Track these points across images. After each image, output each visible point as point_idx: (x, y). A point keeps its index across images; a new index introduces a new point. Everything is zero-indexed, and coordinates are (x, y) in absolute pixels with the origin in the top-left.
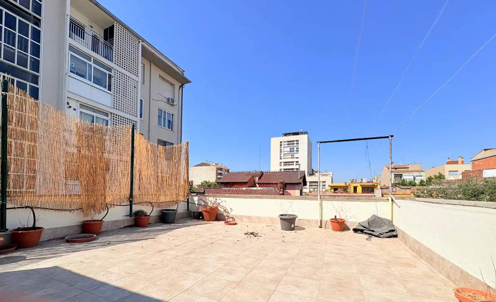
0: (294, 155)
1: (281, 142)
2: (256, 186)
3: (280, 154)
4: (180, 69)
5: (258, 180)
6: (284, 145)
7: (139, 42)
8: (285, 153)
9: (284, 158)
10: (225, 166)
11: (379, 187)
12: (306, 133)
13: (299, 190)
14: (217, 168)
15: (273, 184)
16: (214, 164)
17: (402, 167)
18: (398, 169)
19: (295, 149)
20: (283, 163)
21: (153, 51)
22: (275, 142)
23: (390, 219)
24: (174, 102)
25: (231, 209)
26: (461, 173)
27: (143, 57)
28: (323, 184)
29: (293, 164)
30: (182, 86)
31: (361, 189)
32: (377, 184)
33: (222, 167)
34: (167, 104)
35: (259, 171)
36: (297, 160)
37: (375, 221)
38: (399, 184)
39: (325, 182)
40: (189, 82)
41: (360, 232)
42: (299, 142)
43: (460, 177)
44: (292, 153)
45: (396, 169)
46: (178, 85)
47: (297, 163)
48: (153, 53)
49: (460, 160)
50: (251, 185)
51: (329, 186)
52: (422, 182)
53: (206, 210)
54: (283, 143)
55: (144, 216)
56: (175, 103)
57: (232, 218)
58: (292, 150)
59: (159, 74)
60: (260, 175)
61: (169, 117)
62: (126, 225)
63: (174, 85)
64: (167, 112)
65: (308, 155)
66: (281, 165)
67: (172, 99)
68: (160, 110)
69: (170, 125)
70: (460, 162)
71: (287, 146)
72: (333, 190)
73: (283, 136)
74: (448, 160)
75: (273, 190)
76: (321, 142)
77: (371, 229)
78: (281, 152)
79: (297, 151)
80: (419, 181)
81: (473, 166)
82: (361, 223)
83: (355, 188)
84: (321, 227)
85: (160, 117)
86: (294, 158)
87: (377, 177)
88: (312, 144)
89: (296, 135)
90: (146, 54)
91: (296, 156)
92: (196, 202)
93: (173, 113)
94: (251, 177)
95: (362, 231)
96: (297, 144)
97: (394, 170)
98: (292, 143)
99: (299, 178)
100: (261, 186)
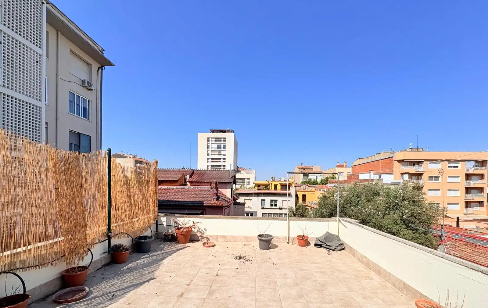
0: (221, 152)
1: (208, 138)
2: (187, 185)
3: (208, 151)
4: (98, 46)
5: (190, 178)
6: (211, 141)
7: (43, 3)
8: (212, 149)
9: (211, 155)
10: (145, 159)
11: (293, 185)
12: (232, 131)
13: (230, 188)
14: (135, 161)
15: (204, 182)
16: (131, 156)
17: (308, 168)
18: (305, 170)
19: (222, 146)
20: (210, 159)
21: (63, 19)
22: (202, 137)
23: (337, 234)
24: (92, 86)
25: (205, 229)
26: (346, 175)
27: (47, 23)
28: (248, 181)
29: (220, 161)
30: (101, 68)
31: (280, 186)
32: (292, 182)
33: (142, 160)
34: (82, 87)
35: (190, 169)
36: (224, 157)
37: (329, 237)
38: (306, 182)
39: (250, 179)
40: (111, 64)
41: (319, 246)
42: (226, 140)
43: (346, 178)
44: (219, 150)
45: (304, 169)
46: (95, 66)
47: (224, 160)
48: (63, 21)
49: (345, 164)
50: (181, 183)
51: (254, 183)
52: (322, 181)
53: (182, 233)
54: (210, 140)
55: (125, 251)
56: (92, 88)
57: (206, 237)
58: (219, 147)
59: (70, 49)
60: (191, 173)
61: (85, 103)
62: (103, 264)
63: (91, 65)
64: (82, 97)
65: (234, 153)
66: (209, 161)
67: (88, 82)
68: (72, 94)
69: (86, 113)
70: (345, 166)
71: (214, 142)
72: (257, 188)
73: (210, 132)
74: (338, 164)
75: (206, 190)
76: (289, 173)
77: (328, 245)
78: (208, 148)
79: (225, 148)
80: (320, 180)
81: (353, 171)
82: (318, 238)
83: (276, 186)
84: (288, 243)
85: (71, 102)
86: (221, 155)
87: (292, 177)
88: (237, 143)
89: (224, 133)
90: (52, 20)
91: (223, 153)
92: (165, 223)
93: (90, 99)
94: (181, 175)
95: (321, 245)
96: (225, 141)
97: (303, 170)
98: (219, 140)
99: (230, 177)
100: (192, 184)
